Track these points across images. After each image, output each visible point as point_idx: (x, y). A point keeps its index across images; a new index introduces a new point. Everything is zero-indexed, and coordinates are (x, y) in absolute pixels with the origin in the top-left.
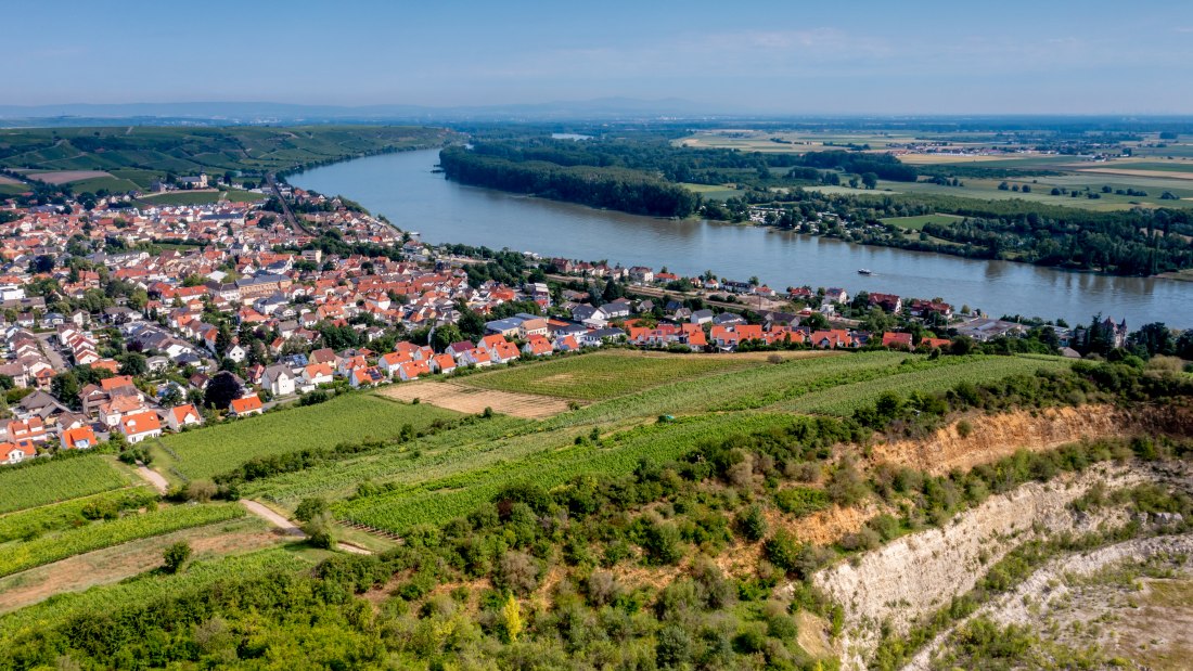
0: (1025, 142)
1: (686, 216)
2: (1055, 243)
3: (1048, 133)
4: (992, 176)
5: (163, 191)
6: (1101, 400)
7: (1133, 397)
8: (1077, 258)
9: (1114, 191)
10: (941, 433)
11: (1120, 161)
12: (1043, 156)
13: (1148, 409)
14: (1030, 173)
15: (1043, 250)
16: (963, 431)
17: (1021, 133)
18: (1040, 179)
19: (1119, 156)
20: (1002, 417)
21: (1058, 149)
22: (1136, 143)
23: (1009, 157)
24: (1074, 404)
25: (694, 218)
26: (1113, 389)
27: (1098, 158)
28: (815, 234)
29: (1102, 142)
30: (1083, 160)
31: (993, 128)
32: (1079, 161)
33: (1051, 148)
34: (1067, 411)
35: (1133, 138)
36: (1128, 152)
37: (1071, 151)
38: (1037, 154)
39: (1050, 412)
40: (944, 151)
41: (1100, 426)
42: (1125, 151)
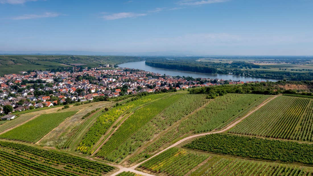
0: (282, 61)
1: (215, 73)
2: (294, 77)
3: (288, 60)
4: (277, 67)
5: (101, 68)
6: (305, 85)
7: (309, 85)
8: (299, 79)
9: (305, 70)
10: (286, 85)
11: (306, 65)
12: (287, 64)
13: (311, 86)
14: (285, 67)
15: (292, 78)
16: (288, 86)
17: (281, 59)
18: (288, 68)
19: (306, 64)
20: (293, 85)
21: (291, 63)
22: (310, 62)
23: (279, 64)
24: (302, 85)
25: (216, 73)
26: (307, 84)
27: (301, 64)
28: (244, 76)
29: (301, 61)
30: (297, 65)
31: (273, 58)
32: (296, 65)
33: (289, 62)
34: (301, 85)
35: (309, 61)
36: (308, 63)
37: (294, 63)
38: (286, 64)
39: (299, 85)
40: (263, 63)
41: (305, 88)
42: (307, 63)
